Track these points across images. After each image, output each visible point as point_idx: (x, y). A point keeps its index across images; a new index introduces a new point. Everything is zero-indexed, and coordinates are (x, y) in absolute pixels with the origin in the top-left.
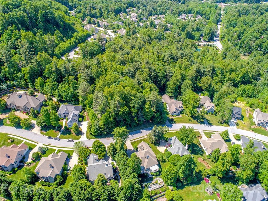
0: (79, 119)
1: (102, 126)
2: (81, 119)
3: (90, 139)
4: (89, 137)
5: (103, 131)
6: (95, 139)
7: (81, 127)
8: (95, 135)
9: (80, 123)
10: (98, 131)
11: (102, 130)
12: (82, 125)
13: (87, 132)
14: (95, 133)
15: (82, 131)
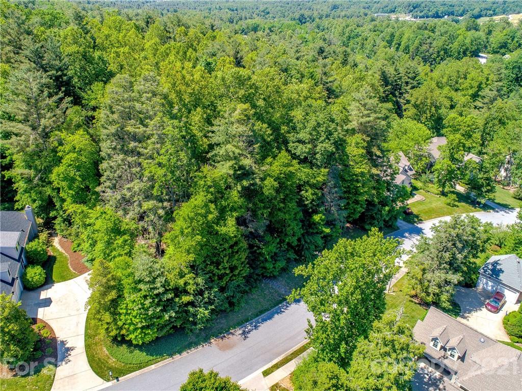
0: (23, 276)
1: (182, 275)
2: (35, 273)
3: (117, 374)
4: (112, 361)
5: (192, 304)
6: (147, 364)
7: (42, 314)
8: (148, 339)
9: (32, 294)
10: (164, 310)
11: (186, 299)
12: (48, 302)
13: (88, 336)
14: (148, 327)
15: (54, 339)
